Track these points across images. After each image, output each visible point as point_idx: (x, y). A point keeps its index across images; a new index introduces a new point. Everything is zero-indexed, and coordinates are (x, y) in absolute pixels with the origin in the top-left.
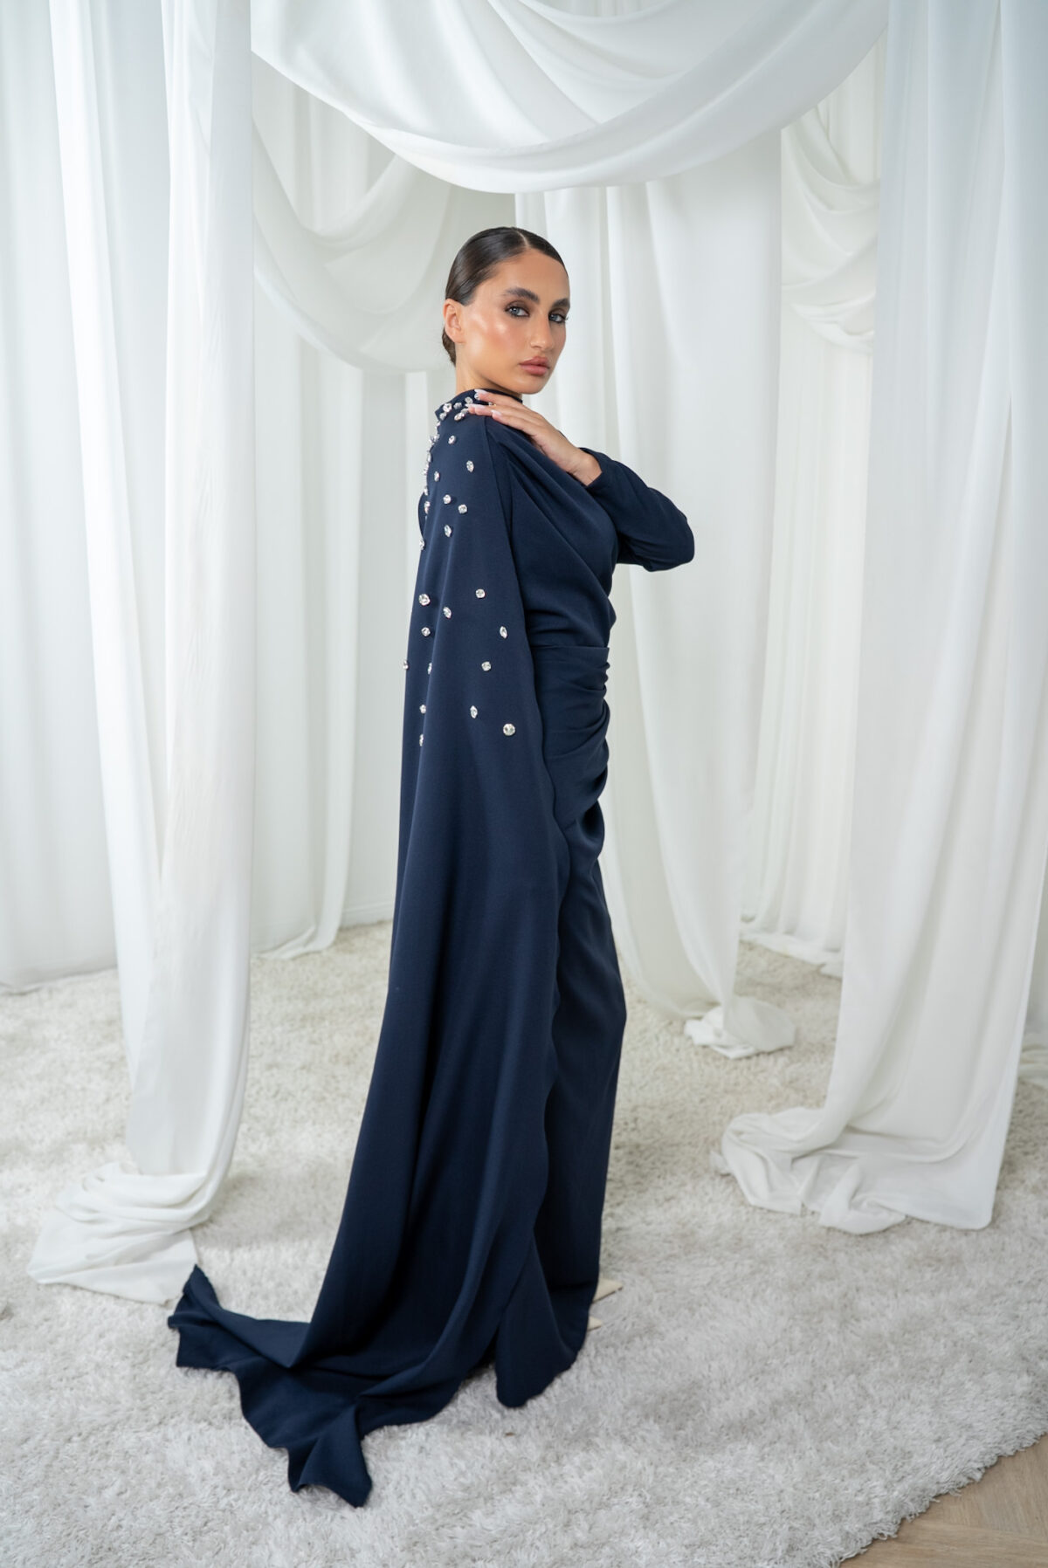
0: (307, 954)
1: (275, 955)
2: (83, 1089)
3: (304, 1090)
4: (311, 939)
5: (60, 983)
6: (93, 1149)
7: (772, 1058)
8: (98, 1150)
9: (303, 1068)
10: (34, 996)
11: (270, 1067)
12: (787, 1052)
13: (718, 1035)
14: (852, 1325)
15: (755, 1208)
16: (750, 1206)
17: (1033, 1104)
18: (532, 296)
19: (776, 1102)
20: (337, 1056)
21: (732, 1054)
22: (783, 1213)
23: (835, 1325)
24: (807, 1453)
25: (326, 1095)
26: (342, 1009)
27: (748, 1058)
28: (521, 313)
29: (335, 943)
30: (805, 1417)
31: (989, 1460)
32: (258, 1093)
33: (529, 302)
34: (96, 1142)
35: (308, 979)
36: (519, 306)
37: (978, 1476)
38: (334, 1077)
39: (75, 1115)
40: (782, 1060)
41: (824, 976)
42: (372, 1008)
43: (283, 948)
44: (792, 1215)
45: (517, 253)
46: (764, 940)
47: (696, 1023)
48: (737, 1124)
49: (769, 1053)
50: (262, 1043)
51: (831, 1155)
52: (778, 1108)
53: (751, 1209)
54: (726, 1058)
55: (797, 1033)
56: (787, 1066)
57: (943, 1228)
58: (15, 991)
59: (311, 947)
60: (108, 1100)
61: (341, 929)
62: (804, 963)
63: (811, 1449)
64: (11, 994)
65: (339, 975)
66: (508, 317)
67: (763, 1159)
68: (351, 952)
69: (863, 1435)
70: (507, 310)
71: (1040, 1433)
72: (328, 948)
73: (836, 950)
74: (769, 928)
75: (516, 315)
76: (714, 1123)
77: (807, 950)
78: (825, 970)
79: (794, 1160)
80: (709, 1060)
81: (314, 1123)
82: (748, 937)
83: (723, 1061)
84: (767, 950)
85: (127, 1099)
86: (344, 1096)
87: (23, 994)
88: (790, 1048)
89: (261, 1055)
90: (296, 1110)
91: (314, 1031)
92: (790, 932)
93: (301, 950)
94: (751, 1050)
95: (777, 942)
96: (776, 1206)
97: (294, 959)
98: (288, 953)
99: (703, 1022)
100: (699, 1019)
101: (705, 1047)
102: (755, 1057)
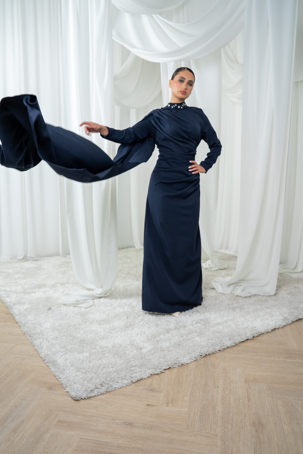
5: (46, 258)
7: (222, 271)
10: (40, 261)
13: (209, 265)
15: (220, 293)
16: (218, 293)
17: (285, 278)
18: (184, 78)
19: (224, 276)
21: (213, 270)
22: (226, 294)
27: (217, 270)
28: (182, 82)
30: (232, 323)
31: (273, 328)
33: (183, 79)
37: (270, 331)
40: (225, 271)
44: (228, 294)
46: (219, 250)
47: (204, 263)
48: (215, 280)
49: (222, 269)
51: (237, 285)
53: (219, 293)
54: (211, 270)
55: (228, 266)
56: (226, 272)
57: (263, 296)
58: (35, 259)
64: (34, 260)
67: (221, 285)
69: (245, 325)
70: (179, 81)
71: (284, 325)
73: (237, 252)
74: (221, 248)
77: (230, 252)
78: (234, 256)
79: (229, 286)
80: (207, 271)
82: (215, 250)
84: (221, 253)
87: (37, 260)
88: (227, 269)
92: (226, 249)
94: (217, 268)
95: (223, 251)
96: (224, 293)
99: (205, 263)
100: (205, 262)
101: (206, 268)
102: (218, 270)
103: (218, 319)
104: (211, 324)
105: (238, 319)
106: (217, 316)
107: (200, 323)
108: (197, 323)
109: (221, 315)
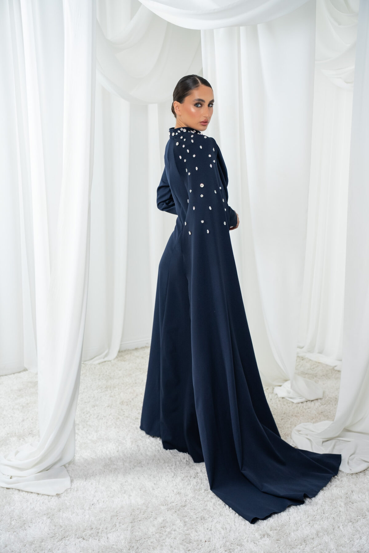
0: (105, 362)
1: (91, 362)
2: (11, 416)
3: (109, 415)
4: (106, 355)
6: (20, 439)
7: (313, 403)
8: (22, 439)
9: (108, 407)
11: (94, 406)
12: (319, 401)
13: (289, 392)
14: (350, 504)
18: (203, 101)
19: (314, 419)
20: (122, 402)
21: (295, 401)
23: (342, 504)
24: (332, 551)
25: (120, 417)
26: (123, 384)
27: (302, 403)
28: (199, 105)
29: (117, 357)
30: (330, 538)
32: (89, 416)
33: (202, 102)
34: (21, 437)
35: (106, 372)
36: (199, 104)
38: (122, 410)
39: (9, 427)
40: (317, 404)
41: (336, 371)
42: (136, 383)
43: (95, 359)
45: (197, 87)
46: (308, 356)
47: (279, 388)
48: (298, 427)
49: (312, 401)
50: (89, 397)
51: (339, 440)
52: (316, 422)
54: (293, 403)
55: (324, 393)
56: (320, 406)
59: (106, 359)
60: (23, 421)
61: (119, 352)
62: (327, 365)
63: (334, 549)
65: (120, 370)
66: (196, 108)
68: (125, 361)
69: (356, 545)
70: (195, 105)
72: (114, 359)
73: (341, 361)
74: (311, 351)
75: (197, 107)
76: (288, 428)
77: (329, 360)
78: (336, 368)
79: (323, 442)
80: (285, 403)
81: (115, 428)
82: (300, 355)
83: (291, 404)
84: (310, 360)
85: (32, 419)
86: (127, 417)
88: (321, 399)
89: (89, 402)
90: (107, 423)
91: (112, 392)
92: (321, 352)
93: (102, 360)
94: (303, 400)
95: (314, 357)
97: (99, 364)
98: (96, 361)
99: (282, 387)
100: (280, 386)
101: (283, 398)
102: (305, 402)
103: (303, 526)
104: (290, 540)
105: (341, 527)
106: (301, 519)
107: (268, 535)
108: (264, 536)
109: (308, 517)
